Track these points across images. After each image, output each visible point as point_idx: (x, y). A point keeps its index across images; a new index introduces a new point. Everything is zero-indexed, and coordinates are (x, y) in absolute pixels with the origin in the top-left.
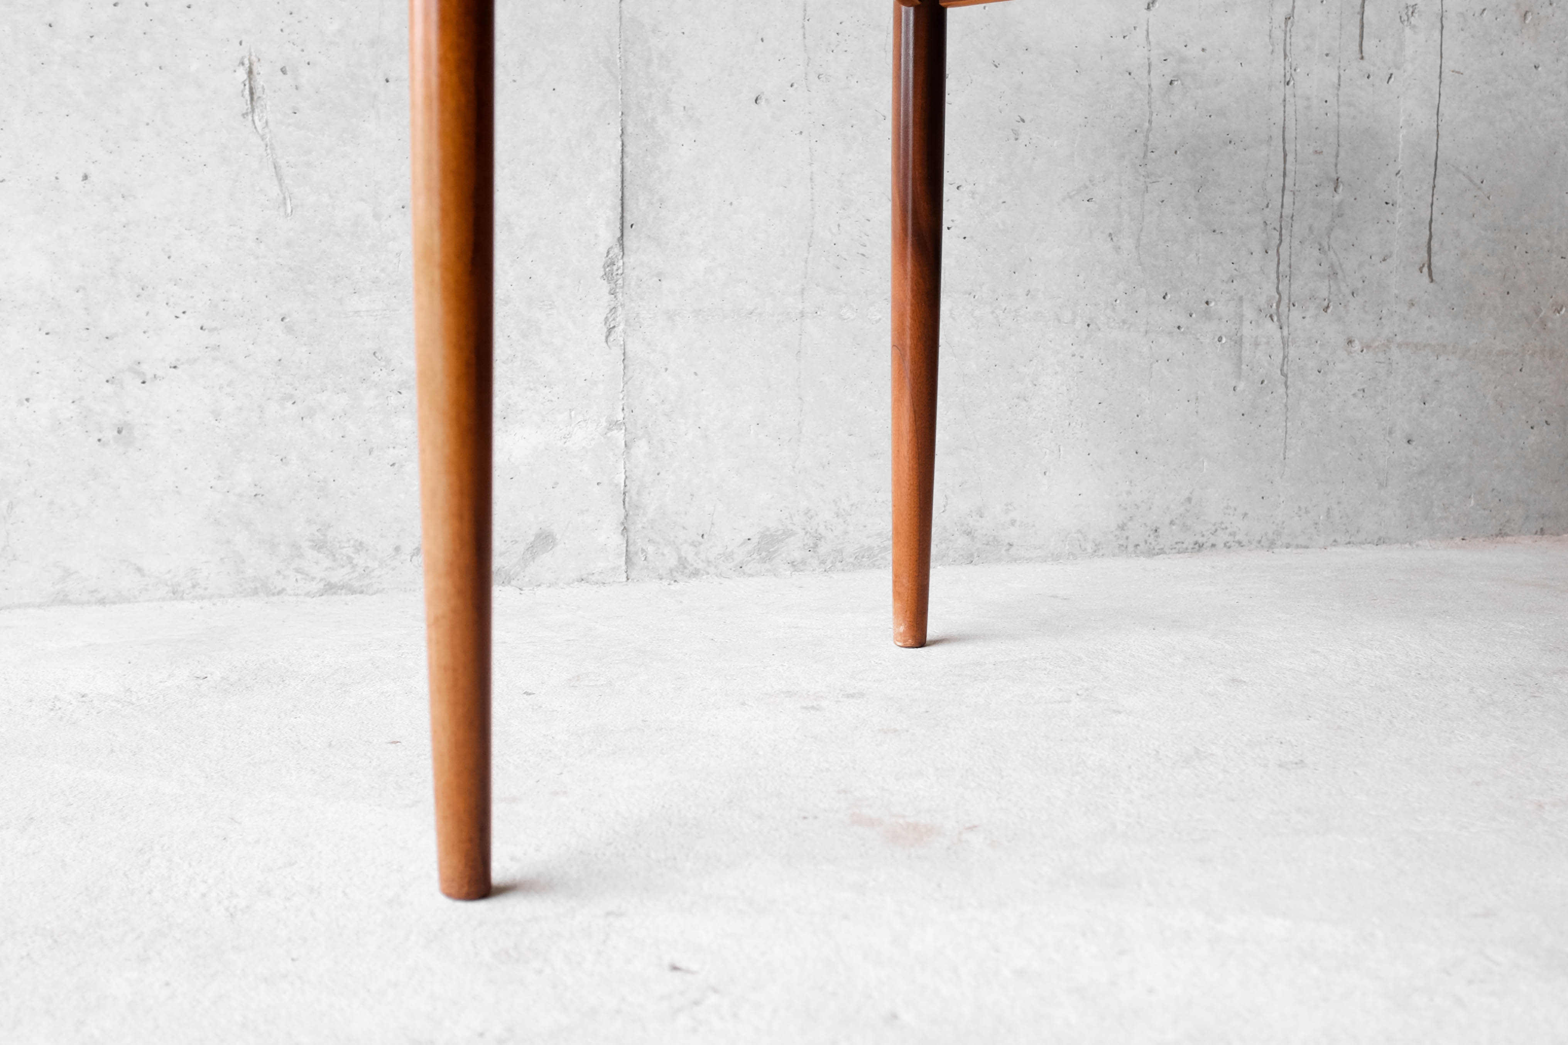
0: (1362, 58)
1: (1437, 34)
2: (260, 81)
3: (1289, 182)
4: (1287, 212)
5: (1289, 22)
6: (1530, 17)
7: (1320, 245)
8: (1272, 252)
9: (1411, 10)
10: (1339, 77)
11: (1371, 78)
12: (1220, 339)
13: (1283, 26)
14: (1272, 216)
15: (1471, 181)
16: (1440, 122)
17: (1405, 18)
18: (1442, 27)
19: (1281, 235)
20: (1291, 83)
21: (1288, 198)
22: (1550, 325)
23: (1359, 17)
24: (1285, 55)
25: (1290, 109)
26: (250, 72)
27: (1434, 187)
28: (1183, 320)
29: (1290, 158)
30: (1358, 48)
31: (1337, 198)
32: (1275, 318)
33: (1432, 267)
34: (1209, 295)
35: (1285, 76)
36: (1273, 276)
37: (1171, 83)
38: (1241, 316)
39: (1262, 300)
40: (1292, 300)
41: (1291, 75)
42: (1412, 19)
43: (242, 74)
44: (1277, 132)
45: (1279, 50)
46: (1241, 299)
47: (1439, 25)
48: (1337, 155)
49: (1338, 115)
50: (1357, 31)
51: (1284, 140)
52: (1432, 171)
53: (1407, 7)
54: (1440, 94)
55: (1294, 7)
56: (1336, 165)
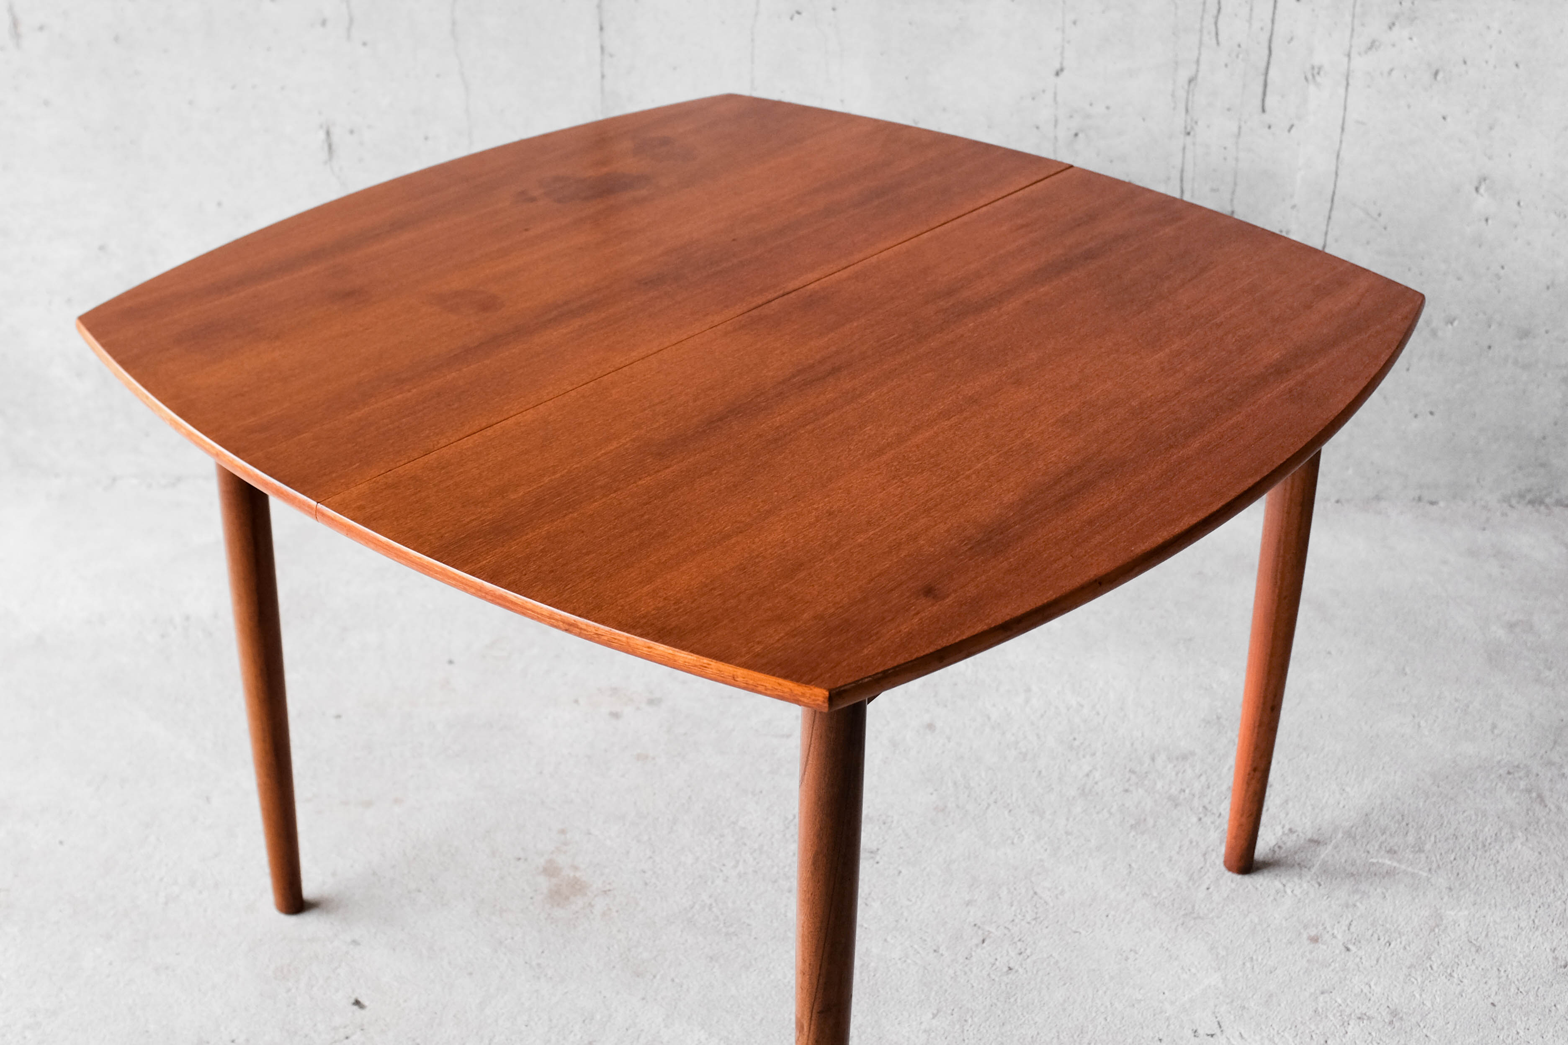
0: (1264, 111)
1: (1342, 91)
2: (335, 139)
5: (1192, 85)
6: (1440, 76)
9: (1316, 71)
10: (1240, 128)
11: (1273, 129)
13: (1186, 87)
15: (1368, 214)
16: (1339, 165)
17: (1310, 77)
18: (1348, 84)
20: (1192, 133)
22: (1440, 334)
23: (1262, 78)
24: (1187, 111)
25: (1189, 155)
26: (328, 133)
27: (1329, 218)
30: (1259, 103)
35: (1186, 128)
37: (1076, 135)
41: (1192, 127)
42: (1318, 79)
43: (322, 135)
44: (1176, 175)
45: (1181, 107)
47: (1344, 83)
48: (1233, 193)
49: (1237, 159)
50: (1260, 90)
51: (1182, 180)
52: (1328, 205)
53: (1313, 68)
54: (1341, 142)
55: (1197, 71)
56: (1232, 200)
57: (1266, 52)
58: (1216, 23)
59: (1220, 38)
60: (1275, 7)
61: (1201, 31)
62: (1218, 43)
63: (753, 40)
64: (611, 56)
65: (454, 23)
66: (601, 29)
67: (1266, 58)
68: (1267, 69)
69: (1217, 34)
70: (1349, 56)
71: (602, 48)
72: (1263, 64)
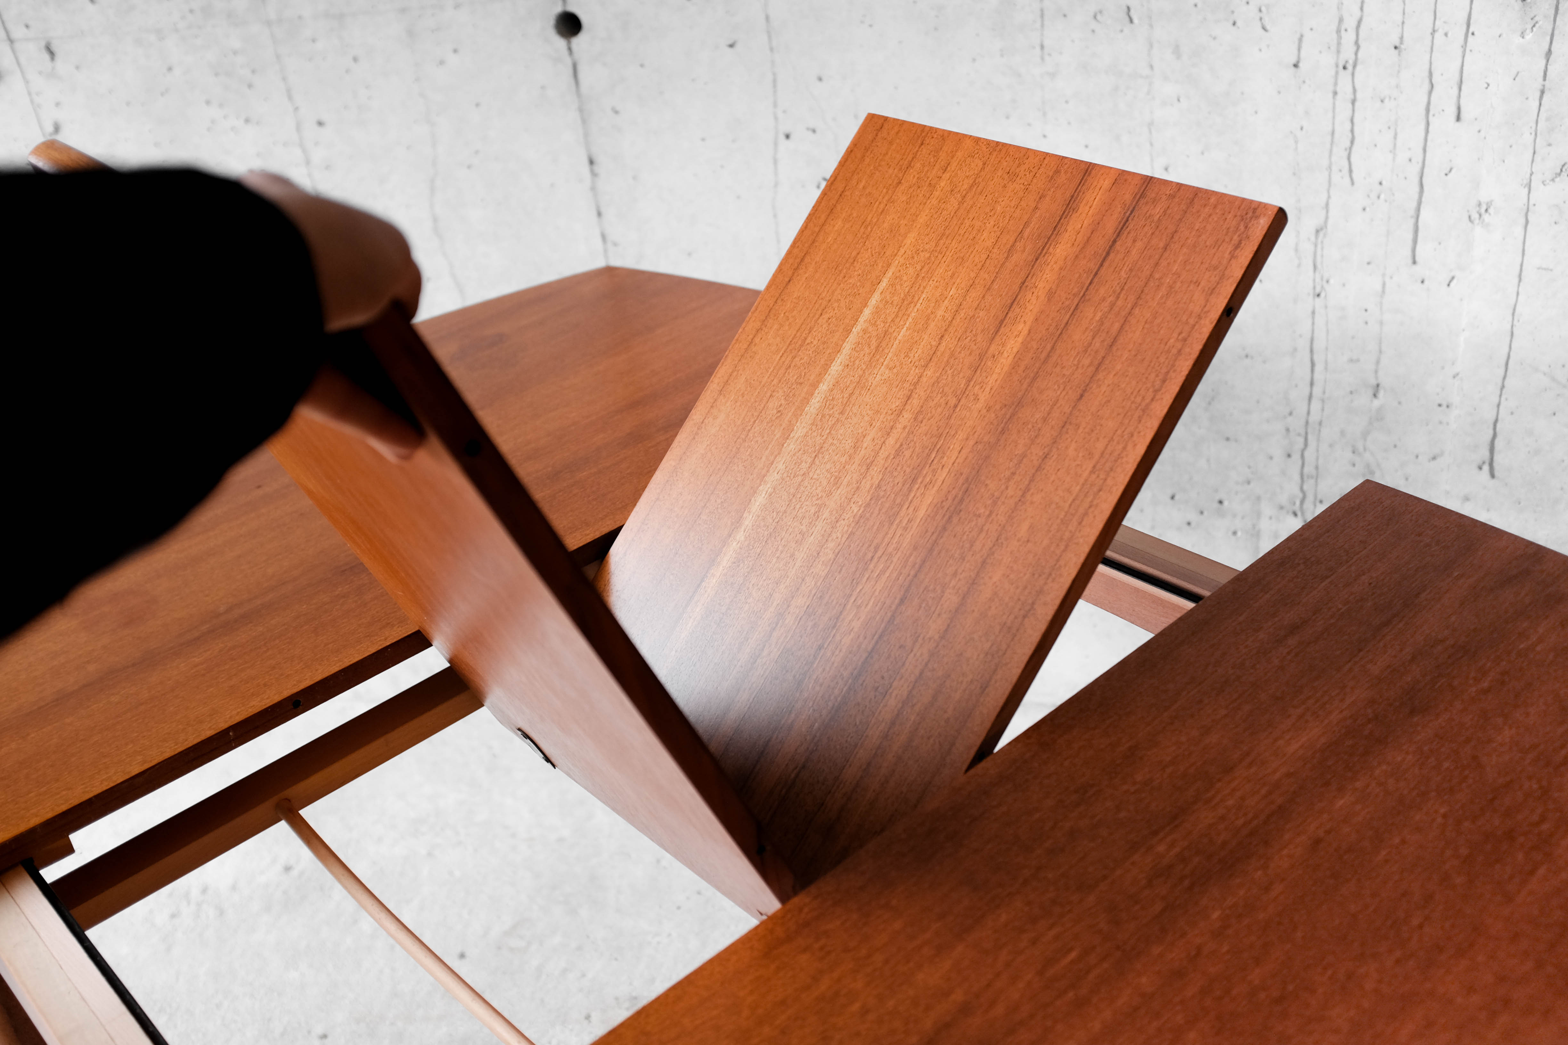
0: (1414, 262)
1: (1519, 231)
3: (1317, 391)
4: (1314, 417)
5: (1321, 234)
7: (1353, 446)
8: (1296, 457)
9: (1484, 207)
10: (1384, 284)
11: (1426, 282)
12: (1235, 533)
13: (1313, 238)
14: (1296, 424)
15: (1553, 379)
16: (1515, 322)
17: (1475, 216)
18: (1527, 222)
19: (1306, 440)
20: (1323, 295)
21: (1316, 405)
23: (1413, 221)
24: (1315, 267)
25: (1320, 321)
27: (1503, 387)
28: (1193, 516)
29: (1319, 368)
30: (1408, 253)
31: (1376, 403)
32: (1299, 514)
33: (1495, 465)
34: (1221, 495)
35: (1314, 288)
36: (1297, 477)
38: (1259, 515)
39: (1283, 499)
40: (1319, 497)
41: (1322, 287)
42: (1486, 217)
44: (1303, 344)
45: (1308, 263)
46: (1259, 498)
47: (1523, 221)
48: (1378, 362)
49: (1381, 323)
50: (1410, 236)
51: (1312, 351)
52: (1501, 372)
53: (1480, 205)
54: (1518, 294)
55: (1327, 218)
56: (1376, 372)
57: (1417, 189)
58: (1349, 158)
59: (1354, 175)
60: (1427, 131)
61: (1330, 168)
62: (1353, 183)
63: (775, 216)
64: (615, 244)
65: (435, 220)
66: (599, 214)
67: (1416, 196)
68: (1418, 210)
69: (1351, 171)
70: (1529, 186)
71: (604, 237)
72: (1414, 204)
